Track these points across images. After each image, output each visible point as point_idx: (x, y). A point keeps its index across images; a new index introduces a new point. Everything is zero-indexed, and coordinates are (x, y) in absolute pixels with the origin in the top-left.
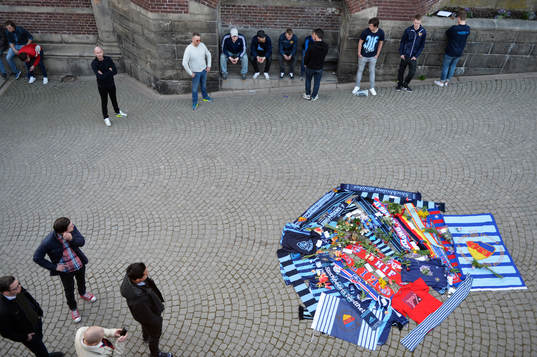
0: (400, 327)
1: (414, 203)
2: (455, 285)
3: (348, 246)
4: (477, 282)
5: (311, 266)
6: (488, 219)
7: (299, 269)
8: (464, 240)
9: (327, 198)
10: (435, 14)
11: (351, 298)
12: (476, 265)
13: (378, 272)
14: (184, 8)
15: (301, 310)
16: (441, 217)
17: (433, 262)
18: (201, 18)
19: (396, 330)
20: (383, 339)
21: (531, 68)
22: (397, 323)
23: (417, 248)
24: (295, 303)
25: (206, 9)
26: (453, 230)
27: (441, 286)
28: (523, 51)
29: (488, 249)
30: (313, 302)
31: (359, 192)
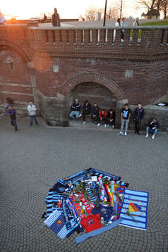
1: (116, 181)
2: (113, 221)
3: (78, 193)
4: (124, 222)
5: (58, 198)
6: (146, 194)
7: (53, 198)
8: (129, 202)
9: (81, 172)
10: (157, 105)
11: (65, 215)
12: (128, 214)
13: (84, 207)
15: (44, 214)
16: (124, 189)
17: (110, 208)
18: (61, 99)
19: (76, 233)
20: (68, 236)
22: (78, 230)
23: (106, 200)
25: (63, 96)
26: (126, 196)
27: (107, 219)
29: (138, 208)
30: (51, 212)
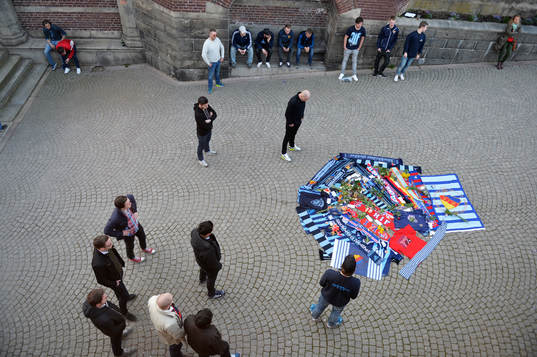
0: (397, 262)
1: (398, 167)
2: (434, 229)
3: (351, 202)
4: (450, 226)
5: (324, 219)
6: (454, 178)
7: (315, 221)
8: (438, 195)
9: (330, 165)
10: (403, 15)
11: (358, 243)
12: (448, 213)
13: (376, 221)
14: (201, 8)
15: (321, 253)
16: (419, 177)
17: (417, 212)
18: (216, 16)
19: (395, 265)
20: (386, 271)
21: (473, 60)
22: (395, 259)
23: (404, 202)
24: (316, 248)
25: (221, 9)
26: (429, 187)
27: (424, 230)
28: (469, 46)
29: (455, 201)
30: (329, 246)
31: (355, 160)
